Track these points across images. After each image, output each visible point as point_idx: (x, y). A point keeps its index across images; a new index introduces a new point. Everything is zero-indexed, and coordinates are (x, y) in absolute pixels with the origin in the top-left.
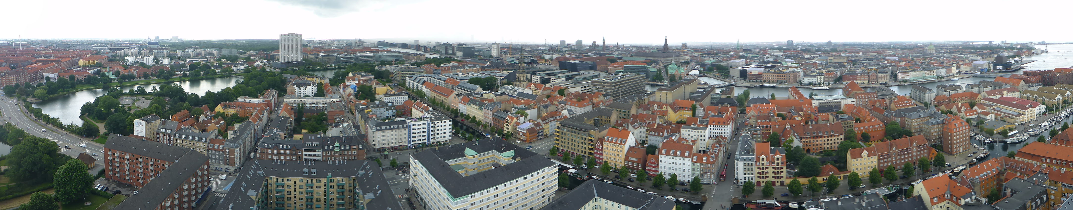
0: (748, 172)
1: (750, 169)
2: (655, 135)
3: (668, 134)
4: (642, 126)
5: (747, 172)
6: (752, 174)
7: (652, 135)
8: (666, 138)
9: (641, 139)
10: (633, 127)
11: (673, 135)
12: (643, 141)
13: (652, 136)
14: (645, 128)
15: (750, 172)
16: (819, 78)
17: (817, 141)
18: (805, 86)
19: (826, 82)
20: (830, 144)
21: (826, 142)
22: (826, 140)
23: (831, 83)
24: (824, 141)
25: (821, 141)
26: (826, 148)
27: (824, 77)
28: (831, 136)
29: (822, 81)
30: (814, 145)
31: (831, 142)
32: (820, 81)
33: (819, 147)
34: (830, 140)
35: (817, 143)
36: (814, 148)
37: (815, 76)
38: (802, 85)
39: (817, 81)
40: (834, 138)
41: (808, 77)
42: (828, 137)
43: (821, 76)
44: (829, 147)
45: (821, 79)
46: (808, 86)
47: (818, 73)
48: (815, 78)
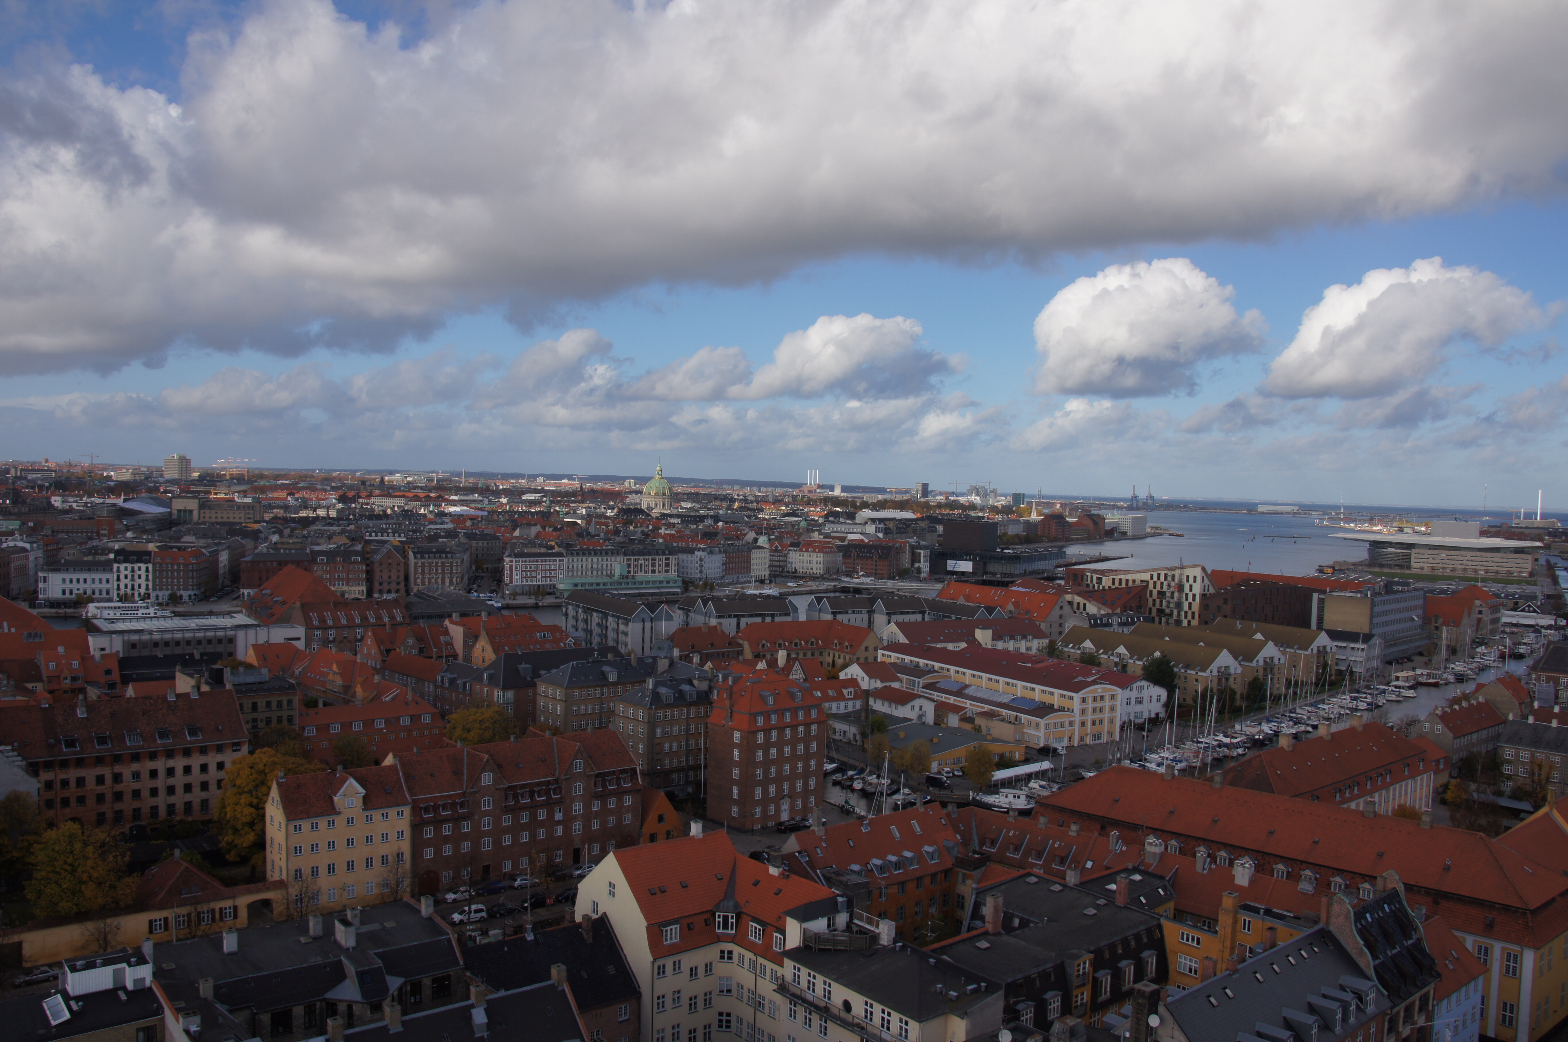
16: (128, 572)
17: (117, 778)
18: (54, 610)
19: (158, 592)
20: (180, 790)
21: (161, 782)
22: (162, 773)
23: (185, 594)
24: (154, 774)
25: (136, 775)
26: (162, 812)
27: (151, 569)
28: (187, 753)
29: (144, 586)
30: (100, 798)
31: (188, 779)
32: (133, 589)
33: (127, 805)
34: (179, 771)
35: (119, 788)
36: (104, 814)
37: (106, 566)
38: (40, 606)
39: (118, 588)
40: (203, 759)
41: (71, 569)
42: (170, 754)
43: (136, 566)
44: (177, 807)
45: (136, 577)
46: (70, 607)
47: (118, 553)
48: (104, 576)
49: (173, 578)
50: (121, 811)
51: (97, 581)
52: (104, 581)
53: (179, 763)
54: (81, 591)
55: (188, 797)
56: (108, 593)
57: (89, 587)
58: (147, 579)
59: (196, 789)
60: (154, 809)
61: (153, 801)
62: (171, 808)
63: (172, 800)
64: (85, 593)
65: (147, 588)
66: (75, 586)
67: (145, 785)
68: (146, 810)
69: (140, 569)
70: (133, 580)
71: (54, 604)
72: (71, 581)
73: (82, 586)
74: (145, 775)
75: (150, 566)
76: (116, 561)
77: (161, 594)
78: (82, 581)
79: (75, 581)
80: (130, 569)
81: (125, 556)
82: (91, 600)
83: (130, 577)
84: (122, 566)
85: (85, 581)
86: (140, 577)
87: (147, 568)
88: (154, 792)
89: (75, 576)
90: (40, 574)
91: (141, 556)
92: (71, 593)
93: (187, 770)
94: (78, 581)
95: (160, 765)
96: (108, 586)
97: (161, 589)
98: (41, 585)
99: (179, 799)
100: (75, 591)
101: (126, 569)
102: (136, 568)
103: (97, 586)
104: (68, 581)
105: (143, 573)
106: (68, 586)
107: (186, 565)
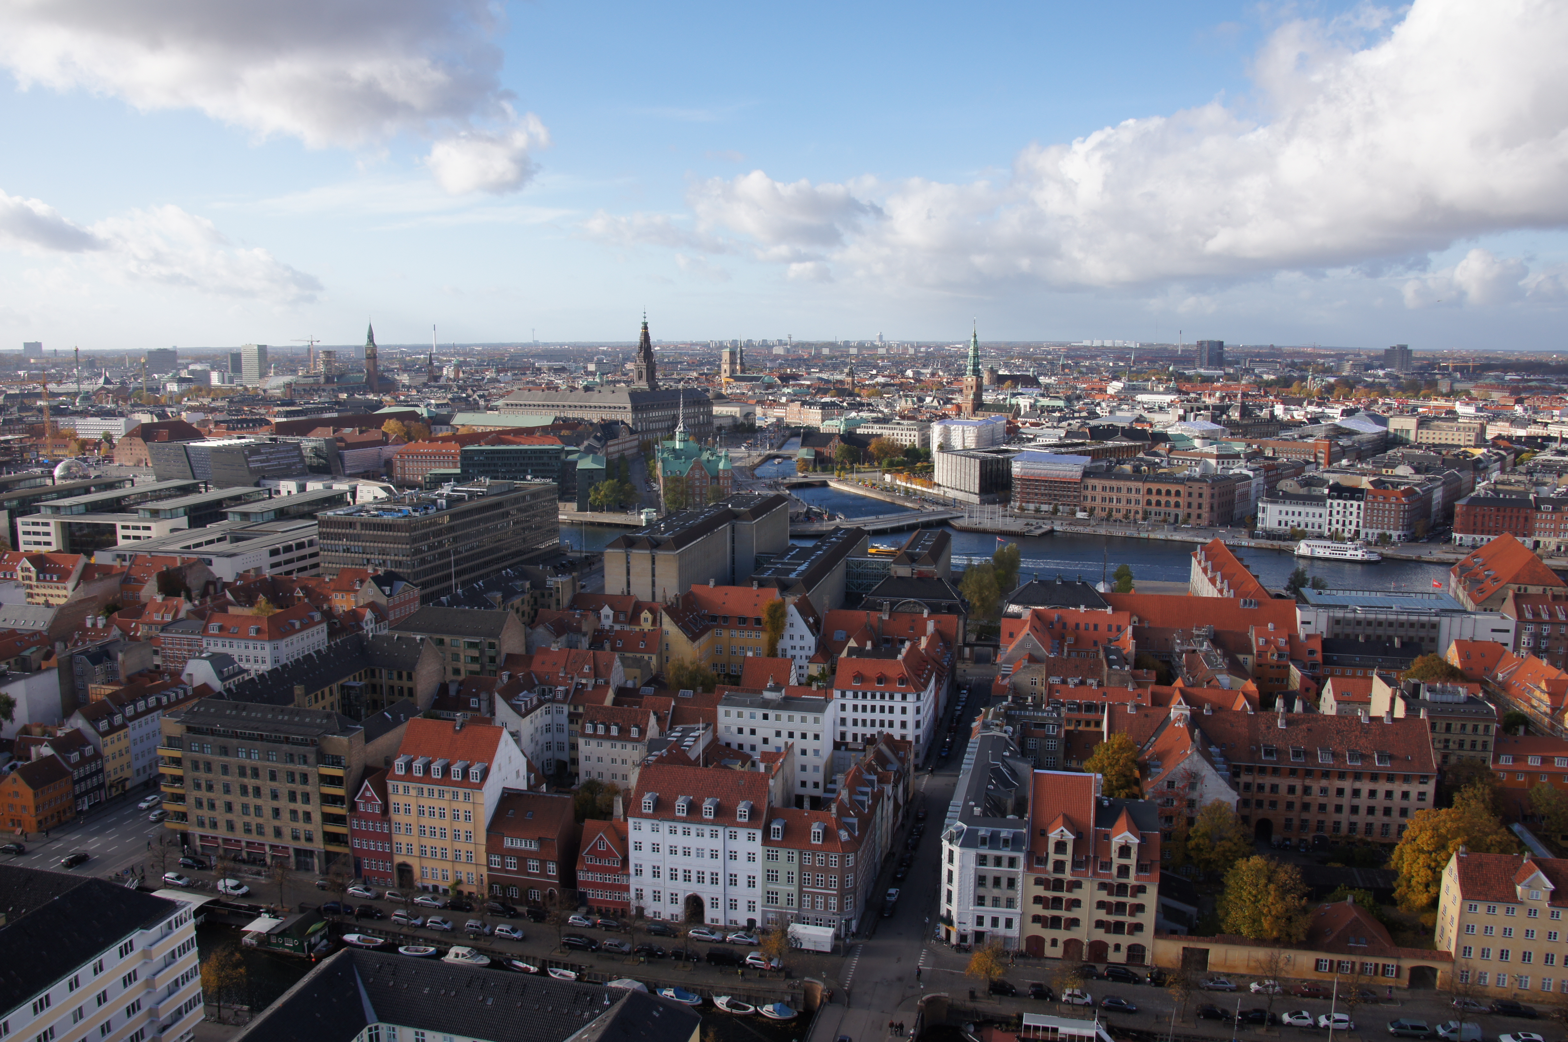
0: (996, 892)
1: (1004, 883)
2: (607, 736)
3: (662, 732)
4: (553, 700)
5: (990, 892)
6: (1010, 903)
7: (594, 736)
8: (653, 746)
9: (548, 755)
10: (516, 708)
11: (685, 733)
12: (561, 766)
13: (593, 743)
14: (566, 709)
15: (1003, 892)
16: (1340, 509)
17: (1307, 790)
18: (1269, 542)
19: (1368, 530)
20: (1363, 811)
21: (1346, 801)
22: (1348, 792)
23: (1395, 534)
24: (1340, 792)
25: (1324, 791)
26: (1344, 827)
27: (1362, 507)
28: (1374, 777)
29: (1354, 523)
30: (1290, 805)
31: (1372, 802)
32: (1344, 525)
33: (1313, 816)
34: (1365, 793)
35: (1307, 799)
36: (1291, 820)
37: (1319, 500)
38: (1257, 537)
39: (1330, 524)
40: (1388, 786)
41: (1288, 501)
42: (1357, 776)
43: (1348, 503)
44: (1358, 826)
45: (1348, 513)
46: (1285, 540)
47: (1332, 488)
48: (1318, 510)
49: (1383, 517)
50: (1306, 821)
51: (1311, 515)
52: (1317, 515)
53: (1365, 786)
54: (1295, 524)
55: (1370, 819)
56: (1320, 527)
57: (1302, 519)
58: (1358, 517)
59: (1379, 813)
60: (1337, 824)
61: (1336, 817)
62: (1353, 826)
63: (1354, 818)
64: (1299, 525)
65: (1358, 526)
66: (1290, 518)
67: (1332, 800)
68: (1329, 823)
69: (1352, 506)
70: (1344, 516)
71: (1270, 535)
72: (1287, 513)
73: (1297, 519)
74: (1332, 792)
75: (1362, 504)
76: (1329, 496)
77: (1370, 531)
78: (1296, 514)
79: (1290, 513)
80: (1342, 505)
81: (1340, 491)
82: (1303, 535)
83: (1341, 513)
84: (1335, 502)
85: (1300, 514)
86: (1351, 513)
87: (1359, 506)
88: (1339, 809)
89: (1290, 509)
90: (1260, 505)
91: (1354, 493)
92: (1286, 524)
93: (1372, 793)
94: (1293, 513)
95: (1347, 785)
96: (1321, 520)
97: (1371, 528)
98: (1260, 515)
99: (1362, 819)
100: (1290, 523)
101: (1339, 505)
102: (1348, 505)
103: (1310, 520)
104: (1284, 513)
105: (1354, 510)
106: (1284, 518)
107: (1397, 505)
